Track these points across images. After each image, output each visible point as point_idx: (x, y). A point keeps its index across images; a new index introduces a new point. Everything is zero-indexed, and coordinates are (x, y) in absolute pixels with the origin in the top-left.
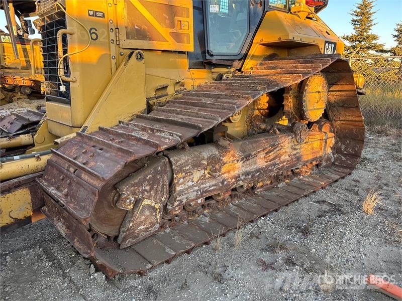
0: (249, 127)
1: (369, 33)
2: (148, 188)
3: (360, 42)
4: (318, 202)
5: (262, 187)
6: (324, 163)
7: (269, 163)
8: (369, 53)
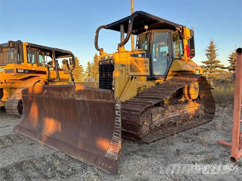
0: (169, 102)
1: (216, 60)
2: (146, 118)
3: (211, 64)
4: (200, 128)
5: (178, 123)
6: (200, 117)
7: (180, 114)
8: (216, 70)
